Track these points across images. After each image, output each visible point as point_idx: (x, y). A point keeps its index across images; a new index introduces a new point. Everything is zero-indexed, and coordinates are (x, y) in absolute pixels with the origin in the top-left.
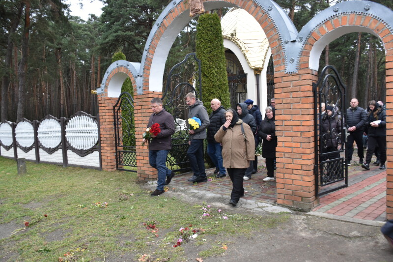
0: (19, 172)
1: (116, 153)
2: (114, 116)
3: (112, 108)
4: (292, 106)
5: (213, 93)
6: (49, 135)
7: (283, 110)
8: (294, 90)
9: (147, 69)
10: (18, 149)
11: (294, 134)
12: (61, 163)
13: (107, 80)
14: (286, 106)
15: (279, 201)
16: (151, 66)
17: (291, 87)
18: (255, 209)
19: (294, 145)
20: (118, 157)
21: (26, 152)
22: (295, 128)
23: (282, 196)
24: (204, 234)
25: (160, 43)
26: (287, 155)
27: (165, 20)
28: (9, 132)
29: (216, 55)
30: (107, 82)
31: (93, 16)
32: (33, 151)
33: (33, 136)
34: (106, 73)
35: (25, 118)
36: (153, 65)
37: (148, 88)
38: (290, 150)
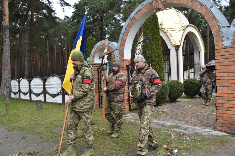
0: (38, 109)
1: (99, 97)
2: (98, 74)
3: (97, 69)
4: (228, 67)
5: (154, 60)
6: (53, 86)
7: (221, 70)
8: (230, 57)
9: (123, 45)
10: (32, 95)
11: (229, 85)
12: (61, 103)
13: (94, 52)
14: (224, 67)
15: (219, 128)
16: (125, 43)
17: (228, 55)
18: (203, 133)
19: (229, 92)
20: (100, 99)
21: (38, 97)
22: (230, 81)
23: (221, 125)
24: (181, 149)
25: (132, 29)
26: (224, 98)
27: (136, 15)
28: (26, 84)
29: (156, 37)
30: (94, 54)
31: (67, 17)
32: (42, 95)
33: (42, 86)
34: (94, 48)
35: (37, 76)
36: (126, 43)
37: (123, 57)
38: (227, 95)
